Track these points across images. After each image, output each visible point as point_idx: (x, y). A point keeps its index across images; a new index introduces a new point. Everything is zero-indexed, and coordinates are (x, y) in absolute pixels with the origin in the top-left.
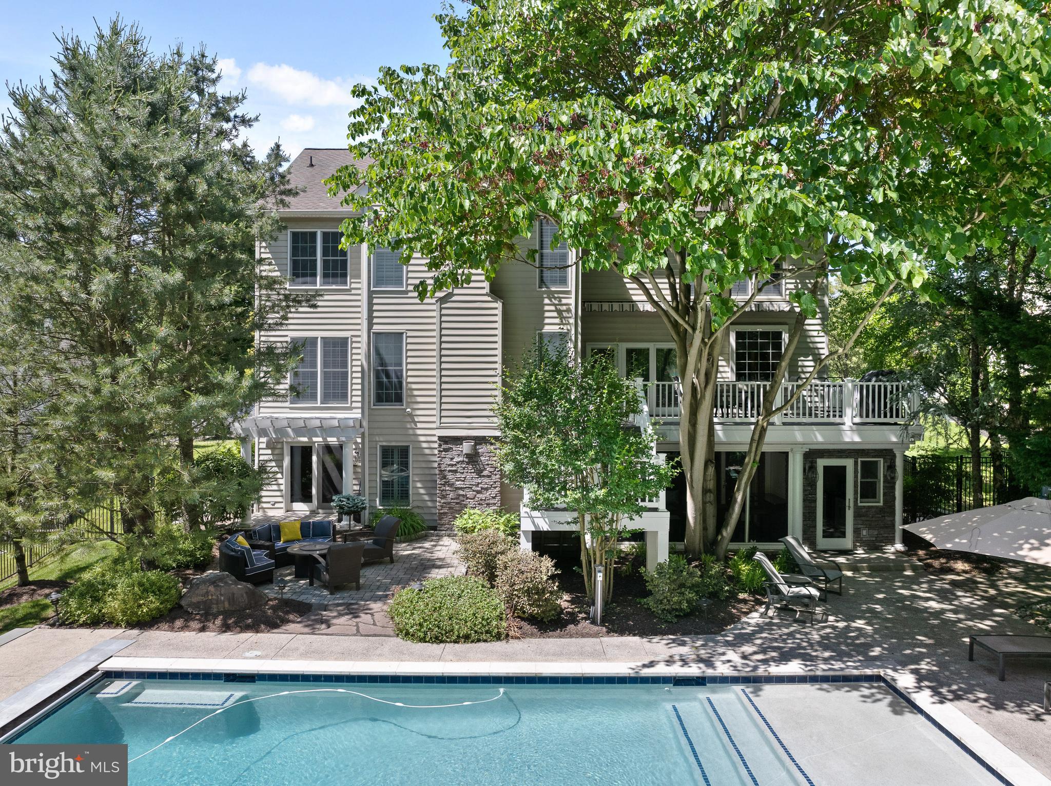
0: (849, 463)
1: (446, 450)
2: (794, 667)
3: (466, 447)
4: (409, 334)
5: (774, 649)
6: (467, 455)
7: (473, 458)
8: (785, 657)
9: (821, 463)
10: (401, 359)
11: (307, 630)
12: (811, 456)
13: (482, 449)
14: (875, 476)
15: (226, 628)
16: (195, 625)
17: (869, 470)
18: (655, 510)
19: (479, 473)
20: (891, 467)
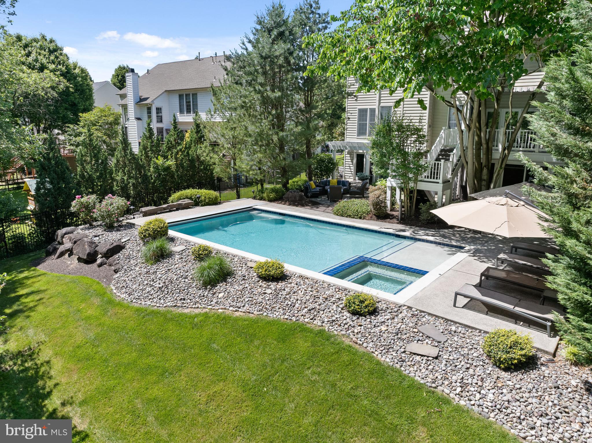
11: (310, 208)
15: (290, 205)
16: (283, 203)
18: (438, 183)
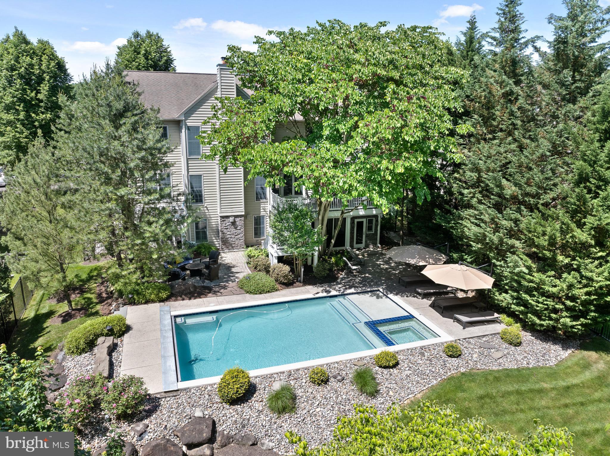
0: (364, 220)
1: (223, 221)
2: (352, 290)
3: (231, 219)
4: (204, 175)
5: (348, 285)
6: (232, 222)
7: (234, 223)
8: (350, 288)
9: (356, 221)
10: (201, 185)
11: (214, 295)
12: (353, 219)
13: (237, 220)
14: (372, 223)
17: (370, 222)
19: (236, 228)
20: (377, 221)
